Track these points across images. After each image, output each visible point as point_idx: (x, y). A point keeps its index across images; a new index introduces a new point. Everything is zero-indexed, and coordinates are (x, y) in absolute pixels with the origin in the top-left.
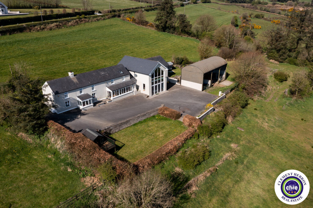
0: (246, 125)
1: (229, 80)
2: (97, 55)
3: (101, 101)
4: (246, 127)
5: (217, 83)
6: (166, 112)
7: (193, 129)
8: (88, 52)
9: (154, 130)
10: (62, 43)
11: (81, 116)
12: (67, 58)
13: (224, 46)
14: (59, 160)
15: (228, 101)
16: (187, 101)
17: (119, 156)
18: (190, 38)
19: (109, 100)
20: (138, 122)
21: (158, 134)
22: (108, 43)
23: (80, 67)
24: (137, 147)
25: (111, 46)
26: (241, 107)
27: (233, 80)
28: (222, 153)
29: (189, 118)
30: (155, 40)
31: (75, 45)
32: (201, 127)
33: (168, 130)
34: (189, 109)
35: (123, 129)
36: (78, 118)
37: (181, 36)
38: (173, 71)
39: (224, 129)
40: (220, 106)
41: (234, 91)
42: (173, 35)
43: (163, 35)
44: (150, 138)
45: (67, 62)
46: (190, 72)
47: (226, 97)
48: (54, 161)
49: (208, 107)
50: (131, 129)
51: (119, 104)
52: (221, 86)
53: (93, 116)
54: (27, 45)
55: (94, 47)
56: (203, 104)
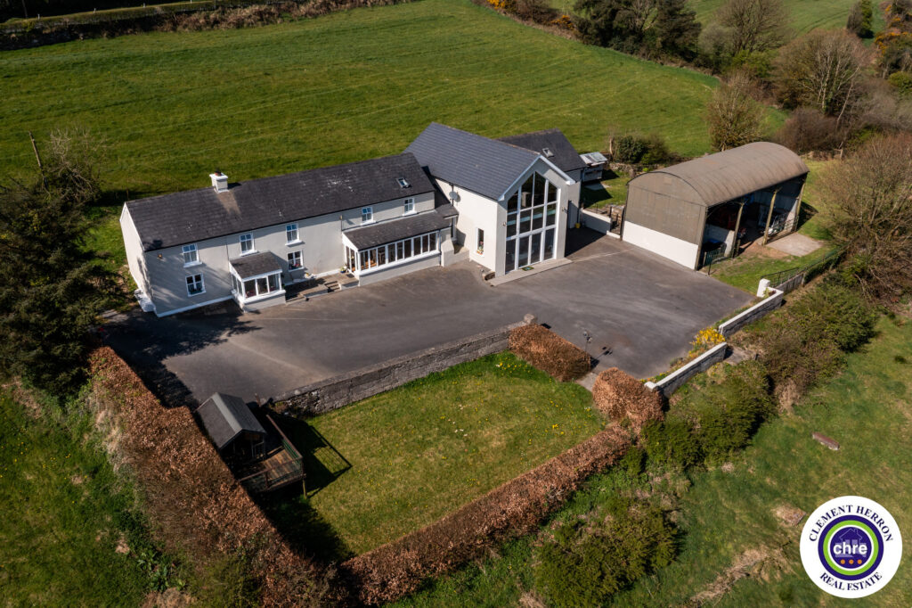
0: (853, 424)
1: (807, 233)
2: (357, 114)
3: (321, 281)
4: (849, 436)
5: (761, 240)
6: (534, 348)
7: (624, 432)
8: (328, 104)
9: (473, 416)
10: (258, 70)
11: (229, 335)
12: (257, 118)
13: (809, 104)
14: (103, 502)
15: (791, 320)
16: (630, 308)
17: (316, 514)
18: (690, 69)
19: (348, 280)
20: (425, 375)
21: (486, 433)
22: (404, 76)
23: (288, 154)
24: (392, 484)
25: (411, 86)
26: (843, 348)
27: (826, 234)
28: (730, 546)
29: (616, 385)
30: (567, 73)
31: (294, 77)
32: (657, 427)
33: (530, 424)
34: (629, 342)
35: (364, 399)
36: (217, 342)
37: (659, 61)
38: (605, 185)
39: (758, 435)
40: (753, 340)
41: (819, 279)
42: (631, 59)
43: (595, 57)
44: (451, 447)
45: (249, 133)
46: (658, 197)
47: (784, 302)
48: (88, 499)
49: (704, 339)
50: (394, 402)
51: (379, 297)
52: (772, 255)
53: (274, 335)
54: (148, 71)
55: (353, 87)
56: (691, 323)
